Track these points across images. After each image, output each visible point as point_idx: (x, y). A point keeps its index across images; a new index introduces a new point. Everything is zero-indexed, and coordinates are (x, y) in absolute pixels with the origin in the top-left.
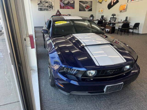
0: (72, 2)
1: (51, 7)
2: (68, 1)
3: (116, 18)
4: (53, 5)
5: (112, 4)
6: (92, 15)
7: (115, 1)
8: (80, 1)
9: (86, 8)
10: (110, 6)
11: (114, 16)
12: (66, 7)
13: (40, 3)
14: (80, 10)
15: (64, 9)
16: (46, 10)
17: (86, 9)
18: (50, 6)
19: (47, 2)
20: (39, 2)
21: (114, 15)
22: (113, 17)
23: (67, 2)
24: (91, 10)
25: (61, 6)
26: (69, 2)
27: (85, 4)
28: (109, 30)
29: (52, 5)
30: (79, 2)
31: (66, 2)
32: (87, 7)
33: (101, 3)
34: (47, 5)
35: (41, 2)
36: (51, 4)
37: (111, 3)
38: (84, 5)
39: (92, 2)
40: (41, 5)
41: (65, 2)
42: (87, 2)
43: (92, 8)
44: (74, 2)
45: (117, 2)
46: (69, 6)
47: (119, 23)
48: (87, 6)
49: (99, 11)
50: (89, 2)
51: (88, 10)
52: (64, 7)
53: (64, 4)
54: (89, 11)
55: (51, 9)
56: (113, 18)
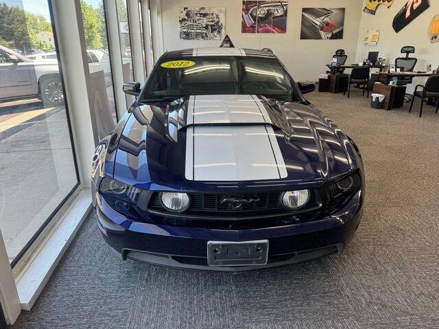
0: (280, 12)
1: (215, 27)
2: (268, 11)
3: (416, 60)
4: (222, 21)
5: (408, 14)
6: (342, 51)
7: (416, 6)
8: (304, 10)
9: (322, 29)
10: (400, 22)
11: (408, 52)
12: (259, 27)
13: (186, 18)
14: (303, 36)
15: (254, 32)
16: (203, 37)
17: (322, 33)
18: (212, 26)
19: (205, 15)
20: (183, 15)
21: (408, 50)
22: (404, 55)
23: (263, 12)
24: (339, 36)
25: (244, 24)
26: (269, 14)
27: (319, 17)
28: (381, 97)
29: (218, 22)
30: (301, 12)
31: (261, 13)
32: (327, 27)
33: (373, 12)
34: (204, 21)
35: (188, 15)
36: (216, 20)
37: (404, 11)
38: (318, 21)
39: (343, 10)
40: (189, 23)
41: (258, 12)
42: (326, 12)
43: (342, 31)
44: (286, 12)
45: (425, 6)
46: (270, 24)
47: (420, 74)
48: (328, 24)
49: (367, 39)
50: (335, 12)
51: (330, 35)
52: (253, 27)
53: (254, 18)
54: (332, 38)
55: (216, 33)
56: (407, 59)
